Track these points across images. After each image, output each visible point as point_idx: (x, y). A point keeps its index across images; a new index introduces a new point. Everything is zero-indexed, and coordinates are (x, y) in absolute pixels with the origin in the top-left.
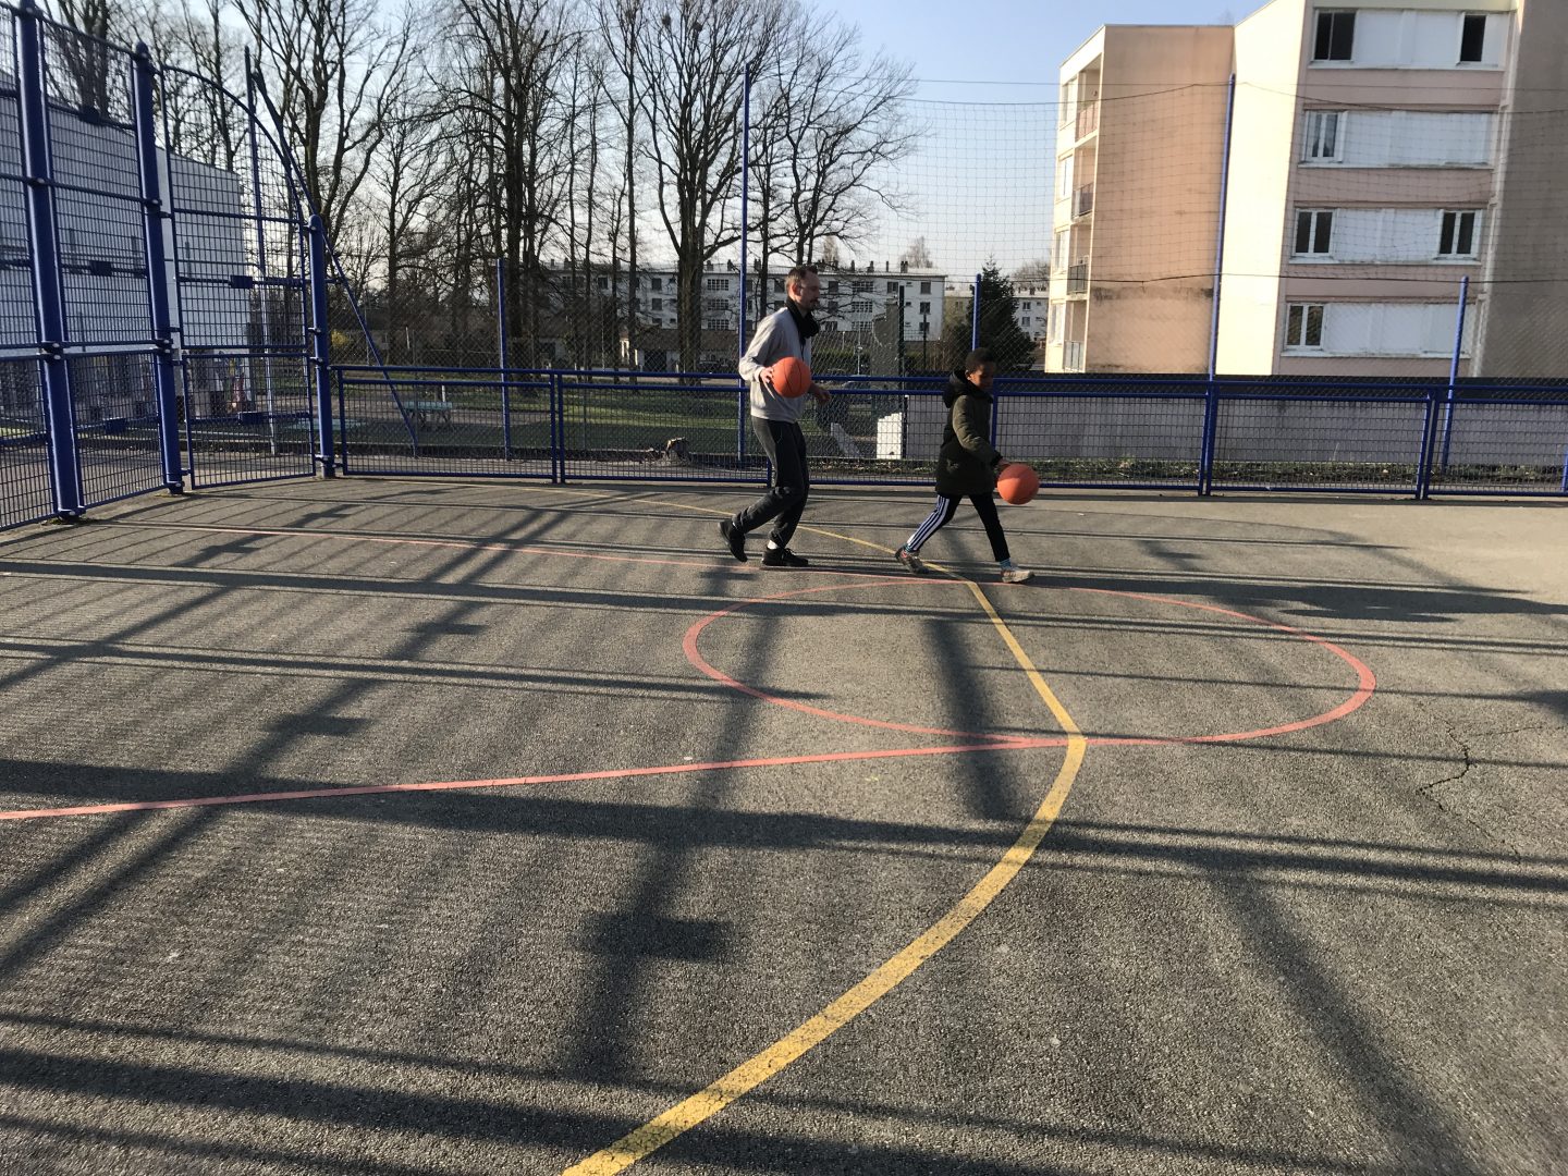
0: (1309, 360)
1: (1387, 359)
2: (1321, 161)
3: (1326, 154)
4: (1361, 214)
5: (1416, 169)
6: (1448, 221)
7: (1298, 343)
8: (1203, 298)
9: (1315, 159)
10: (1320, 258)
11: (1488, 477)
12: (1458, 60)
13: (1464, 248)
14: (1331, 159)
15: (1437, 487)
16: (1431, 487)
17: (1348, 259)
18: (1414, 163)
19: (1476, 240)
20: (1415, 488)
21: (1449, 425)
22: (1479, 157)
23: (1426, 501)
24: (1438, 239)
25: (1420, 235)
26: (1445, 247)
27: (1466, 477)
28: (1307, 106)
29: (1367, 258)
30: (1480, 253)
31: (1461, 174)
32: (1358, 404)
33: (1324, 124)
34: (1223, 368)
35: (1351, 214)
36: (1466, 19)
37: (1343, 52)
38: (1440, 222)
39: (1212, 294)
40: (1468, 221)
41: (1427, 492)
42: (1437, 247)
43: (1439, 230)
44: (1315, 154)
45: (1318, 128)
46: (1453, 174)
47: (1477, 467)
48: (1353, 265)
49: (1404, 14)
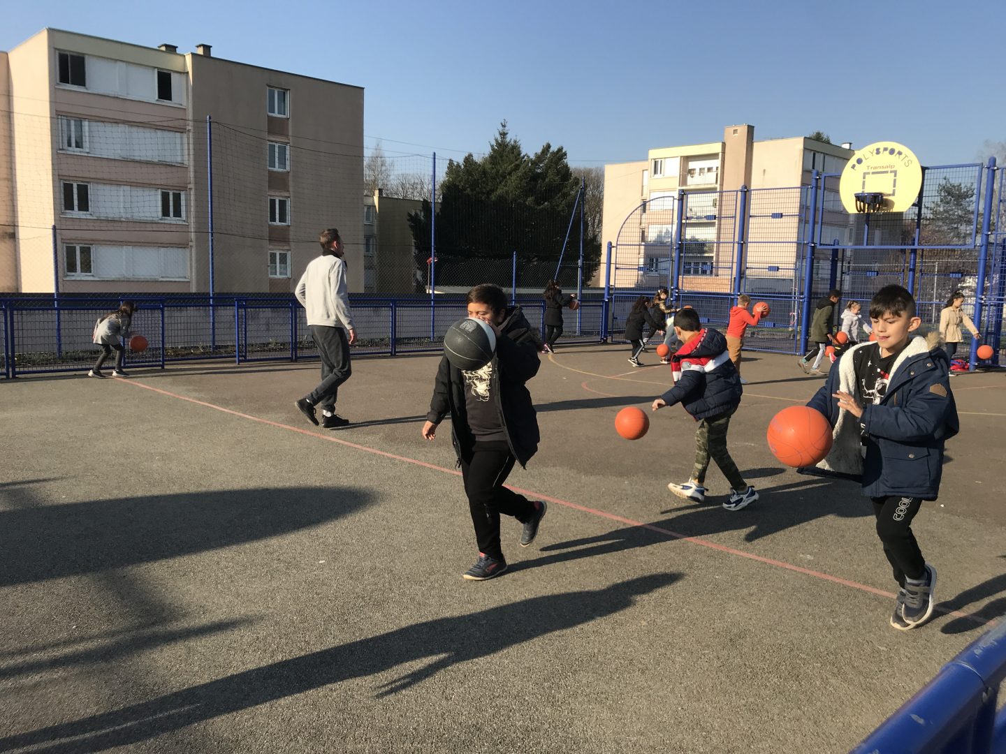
0: (81, 281)
1: (138, 281)
2: (73, 150)
3: (77, 146)
4: (108, 187)
5: (140, 162)
6: (165, 197)
7: (75, 270)
8: (7, 240)
9: (69, 148)
10: (82, 215)
12: (157, 98)
13: (177, 213)
14: (81, 150)
17: (103, 216)
18: (138, 158)
19: (183, 209)
22: (179, 159)
24: (160, 209)
25: (148, 205)
26: (165, 212)
28: (59, 115)
29: (117, 216)
30: (187, 217)
31: (169, 169)
33: (73, 128)
34: (26, 289)
35: (101, 187)
36: (159, 73)
37: (80, 79)
38: (159, 197)
39: (13, 236)
40: (177, 198)
42: (160, 214)
43: (160, 203)
44: (69, 145)
45: (69, 130)
46: (163, 169)
48: (107, 221)
49: (119, 63)
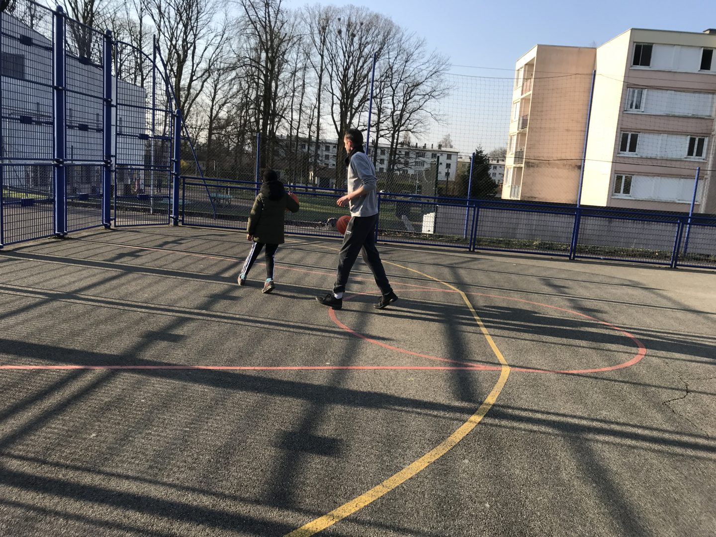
0: (624, 201)
1: (660, 202)
2: (634, 111)
3: (636, 108)
4: (651, 136)
5: (679, 117)
6: (692, 141)
7: (619, 192)
8: (576, 170)
9: (631, 110)
10: (631, 154)
11: (705, 260)
12: (699, 69)
13: (699, 153)
14: (638, 110)
15: (681, 263)
16: (678, 263)
17: (644, 156)
18: (677, 114)
19: (704, 151)
20: (671, 262)
21: (688, 235)
22: (708, 114)
23: (675, 269)
24: (687, 150)
25: (678, 147)
26: (690, 153)
27: (694, 259)
28: (629, 86)
29: (654, 156)
30: (706, 157)
31: (699, 121)
32: (646, 222)
33: (636, 95)
34: (583, 202)
35: (646, 135)
36: (704, 50)
37: (646, 62)
38: (688, 142)
39: (580, 168)
40: (701, 142)
41: (676, 265)
42: (686, 153)
43: (687, 145)
44: (631, 107)
45: (633, 96)
46: (694, 121)
47: (700, 255)
48: (647, 158)
49: (675, 47)
